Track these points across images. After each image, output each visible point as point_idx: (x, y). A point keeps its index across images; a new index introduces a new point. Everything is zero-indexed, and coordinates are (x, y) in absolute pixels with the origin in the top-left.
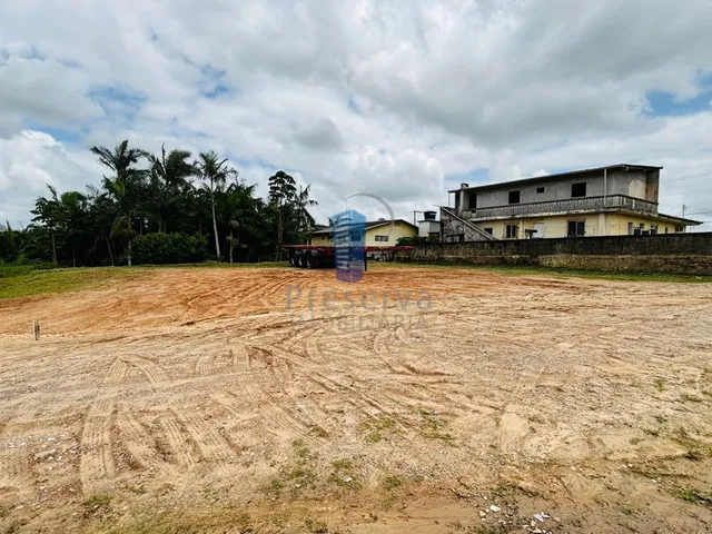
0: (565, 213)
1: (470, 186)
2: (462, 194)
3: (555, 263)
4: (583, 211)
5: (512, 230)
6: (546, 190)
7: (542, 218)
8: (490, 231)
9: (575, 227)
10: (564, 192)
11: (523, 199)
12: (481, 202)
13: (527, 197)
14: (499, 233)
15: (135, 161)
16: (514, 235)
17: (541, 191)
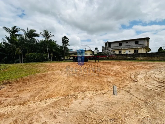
0: (134, 48)
1: (109, 42)
2: (107, 44)
3: (140, 59)
4: (139, 47)
5: (120, 52)
6: (129, 43)
7: (128, 49)
8: (115, 52)
9: (136, 51)
10: (133, 43)
11: (123, 45)
12: (112, 45)
13: (124, 44)
14: (117, 52)
15: (17, 32)
16: (121, 53)
17: (127, 43)
